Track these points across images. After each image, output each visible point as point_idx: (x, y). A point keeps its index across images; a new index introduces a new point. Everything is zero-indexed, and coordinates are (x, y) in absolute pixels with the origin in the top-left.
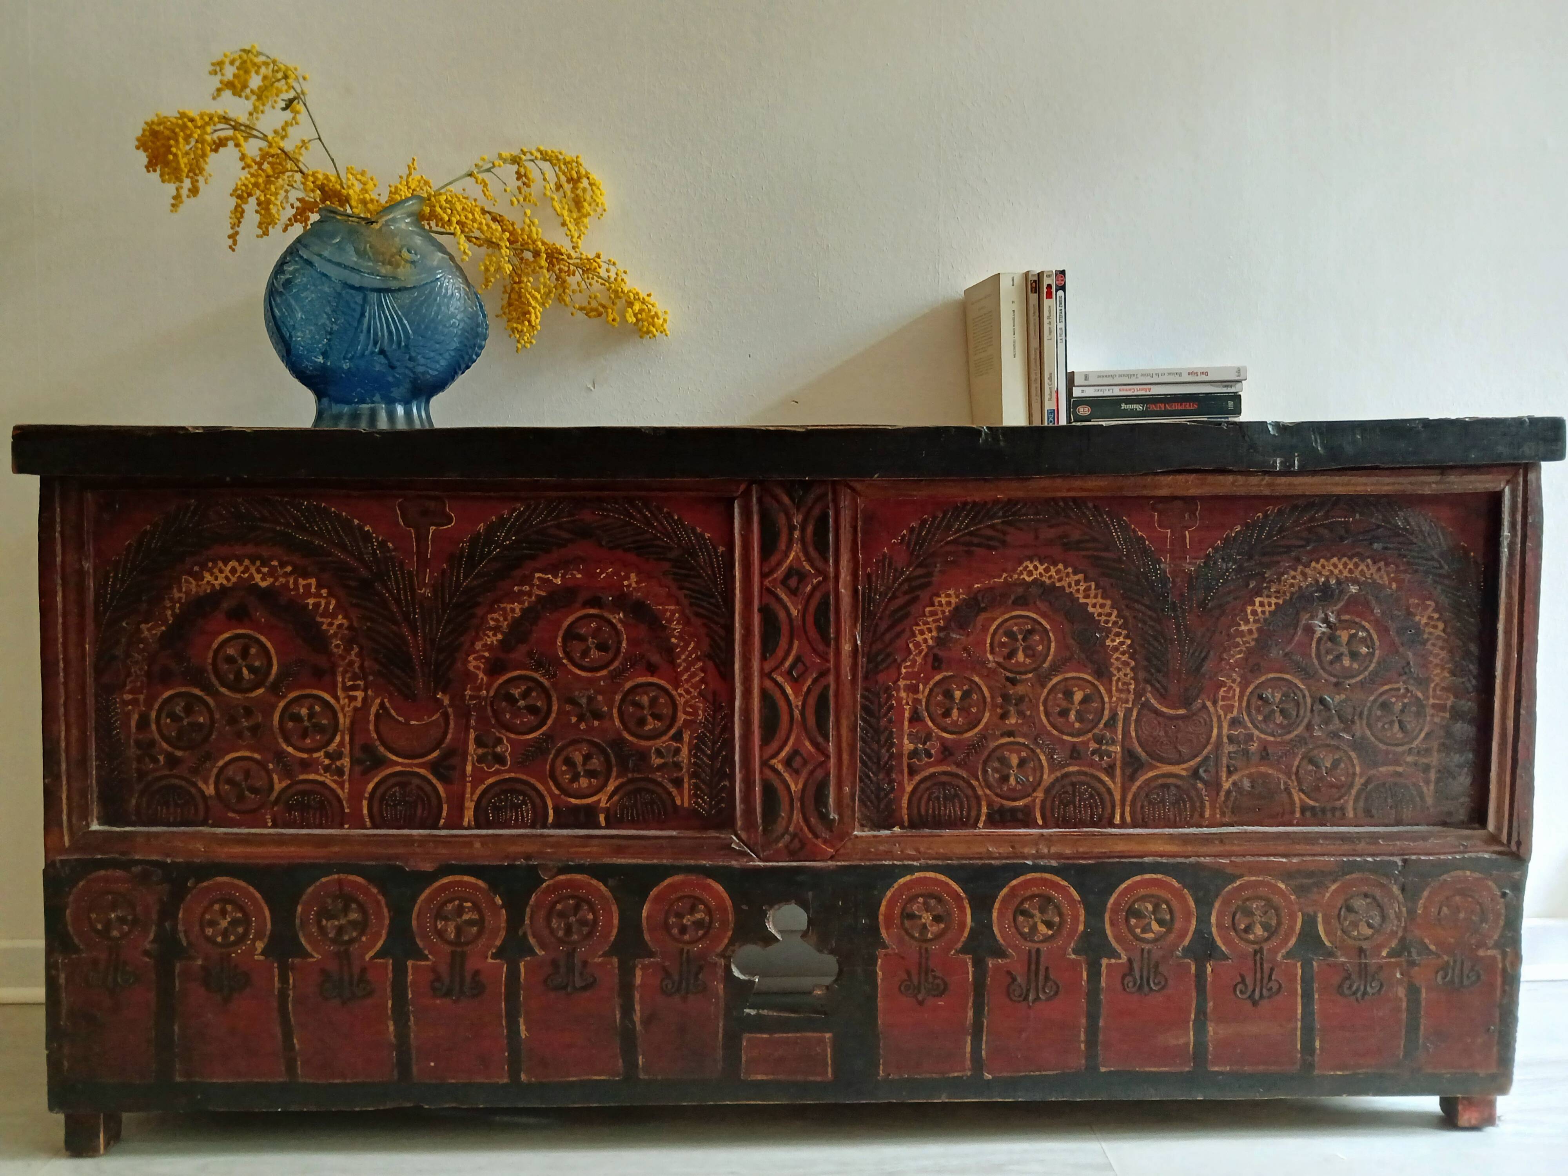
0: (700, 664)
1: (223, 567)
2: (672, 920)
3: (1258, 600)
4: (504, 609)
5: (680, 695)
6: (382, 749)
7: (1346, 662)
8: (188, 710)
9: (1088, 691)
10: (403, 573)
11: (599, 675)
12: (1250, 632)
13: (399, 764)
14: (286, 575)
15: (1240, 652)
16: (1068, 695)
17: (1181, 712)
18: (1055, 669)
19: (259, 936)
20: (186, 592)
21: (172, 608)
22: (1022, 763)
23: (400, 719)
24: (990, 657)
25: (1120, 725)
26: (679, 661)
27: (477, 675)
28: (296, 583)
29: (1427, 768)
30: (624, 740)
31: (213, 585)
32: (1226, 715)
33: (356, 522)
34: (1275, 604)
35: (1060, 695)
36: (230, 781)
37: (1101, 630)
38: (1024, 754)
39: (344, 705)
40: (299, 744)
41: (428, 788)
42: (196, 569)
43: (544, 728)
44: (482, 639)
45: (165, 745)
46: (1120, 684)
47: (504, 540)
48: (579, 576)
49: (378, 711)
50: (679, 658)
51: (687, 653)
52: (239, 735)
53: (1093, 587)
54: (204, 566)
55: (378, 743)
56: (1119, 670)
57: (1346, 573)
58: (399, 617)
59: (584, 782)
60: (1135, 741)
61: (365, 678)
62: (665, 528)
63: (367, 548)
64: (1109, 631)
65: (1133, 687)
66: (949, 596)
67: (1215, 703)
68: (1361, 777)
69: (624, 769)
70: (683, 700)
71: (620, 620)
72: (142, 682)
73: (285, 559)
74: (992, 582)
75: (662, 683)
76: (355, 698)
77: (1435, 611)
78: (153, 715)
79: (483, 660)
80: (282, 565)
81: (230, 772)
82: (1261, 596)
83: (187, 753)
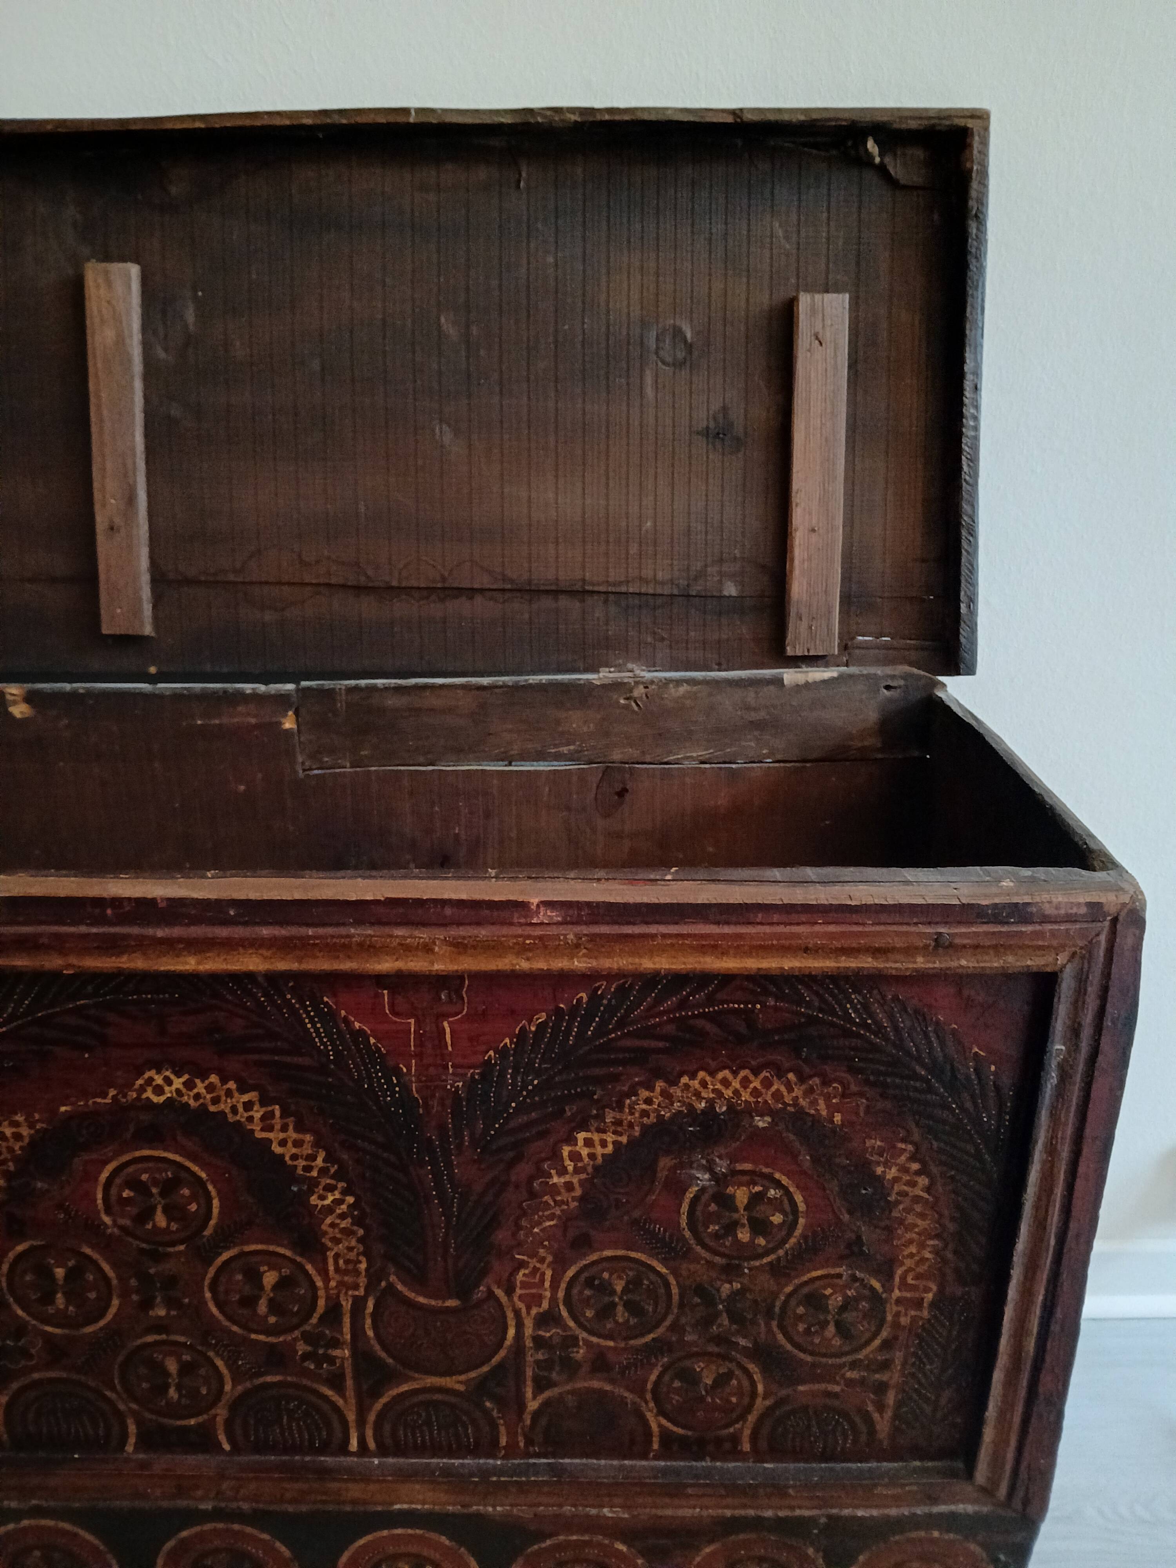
3: (581, 1136)
7: (744, 1235)
9: (285, 1271)
12: (569, 1187)
15: (551, 1217)
16: (254, 1277)
17: (451, 1303)
18: (224, 1238)
22: (186, 1369)
24: (107, 1220)
25: (347, 1321)
29: (881, 1388)
32: (529, 1308)
34: (614, 1143)
35: (239, 1277)
37: (298, 1180)
38: (187, 1357)
46: (341, 1262)
53: (278, 1113)
56: (336, 1241)
57: (746, 1096)
60: (373, 1342)
64: (313, 1183)
65: (363, 1266)
66: (16, 1124)
67: (510, 1291)
68: (765, 1398)
74: (90, 1102)
77: (913, 1158)
82: (588, 1131)
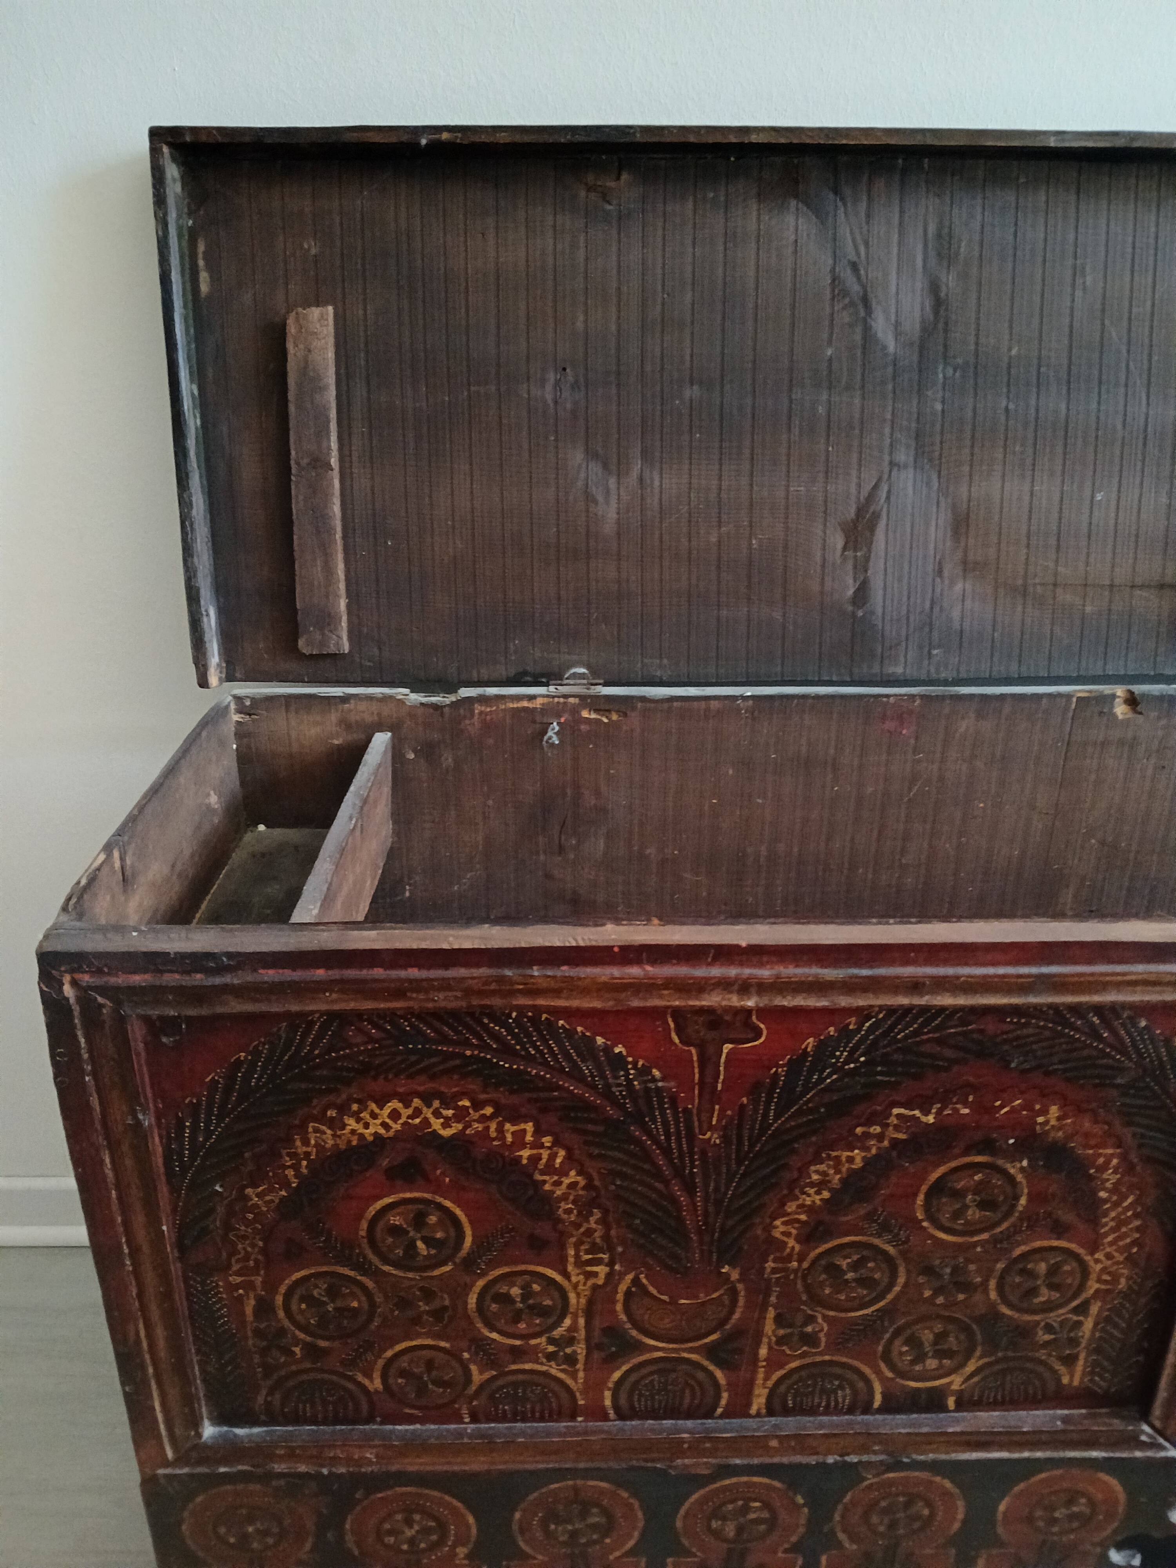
0: (1137, 1223)
1: (377, 1111)
2: (1039, 1513)
4: (837, 1158)
5: (1097, 1261)
6: (634, 1333)
8: (333, 1293)
10: (675, 1113)
11: (976, 1239)
13: (658, 1349)
14: (484, 1119)
19: (460, 1541)
20: (316, 1145)
21: (296, 1167)
23: (665, 1298)
26: (1104, 1220)
27: (786, 1243)
28: (500, 1130)
30: (998, 1316)
31: (362, 1136)
33: (600, 1040)
36: (403, 1373)
39: (577, 1283)
40: (510, 1329)
41: (700, 1375)
42: (331, 1113)
43: (882, 1304)
44: (797, 1199)
45: (302, 1336)
47: (847, 1062)
48: (967, 1111)
49: (629, 1288)
50: (1106, 1216)
51: (1120, 1209)
52: (416, 1321)
54: (343, 1109)
55: (628, 1326)
58: (667, 1172)
59: (932, 1363)
61: (611, 1249)
62: (1121, 1040)
63: (617, 1077)
69: (992, 1345)
70: (1099, 1267)
71: (1022, 1169)
72: (256, 1261)
73: (483, 1097)
75: (1073, 1246)
76: (595, 1274)
78: (279, 1300)
79: (797, 1225)
80: (477, 1105)
81: (404, 1362)
83: (336, 1344)
